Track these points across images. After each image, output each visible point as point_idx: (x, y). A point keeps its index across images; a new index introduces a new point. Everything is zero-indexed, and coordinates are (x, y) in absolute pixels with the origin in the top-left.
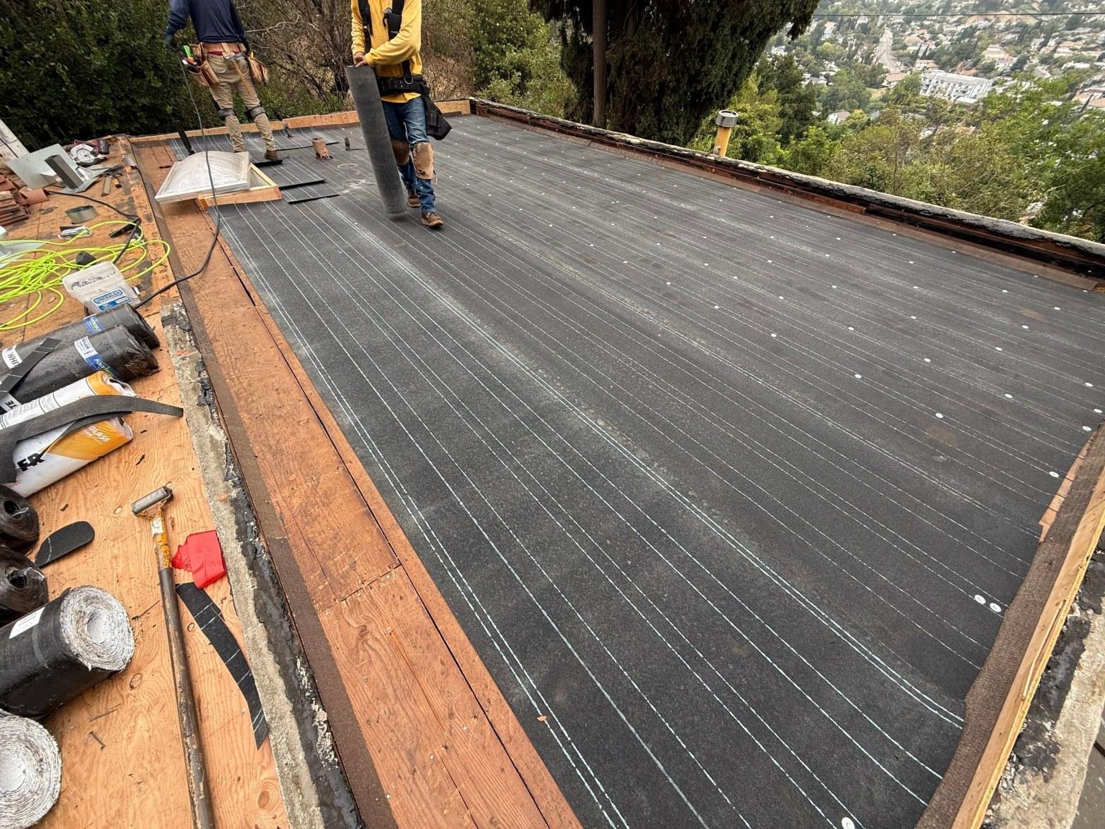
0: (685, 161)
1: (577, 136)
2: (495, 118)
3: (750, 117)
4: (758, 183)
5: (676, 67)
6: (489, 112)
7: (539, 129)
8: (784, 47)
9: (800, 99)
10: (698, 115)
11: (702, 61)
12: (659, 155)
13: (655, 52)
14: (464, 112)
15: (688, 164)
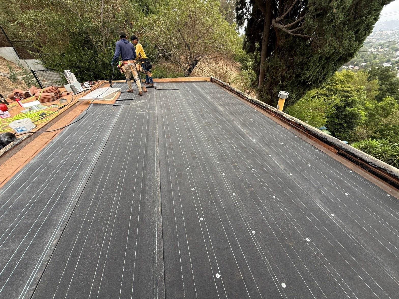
0: (264, 109)
1: (234, 93)
2: (216, 84)
3: (351, 90)
4: (290, 125)
5: (289, 71)
6: (214, 81)
7: (225, 89)
8: (391, 63)
9: (391, 84)
10: (305, 89)
11: (302, 69)
12: (256, 105)
13: (280, 65)
14: (208, 81)
15: (265, 111)
